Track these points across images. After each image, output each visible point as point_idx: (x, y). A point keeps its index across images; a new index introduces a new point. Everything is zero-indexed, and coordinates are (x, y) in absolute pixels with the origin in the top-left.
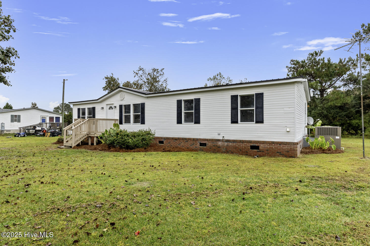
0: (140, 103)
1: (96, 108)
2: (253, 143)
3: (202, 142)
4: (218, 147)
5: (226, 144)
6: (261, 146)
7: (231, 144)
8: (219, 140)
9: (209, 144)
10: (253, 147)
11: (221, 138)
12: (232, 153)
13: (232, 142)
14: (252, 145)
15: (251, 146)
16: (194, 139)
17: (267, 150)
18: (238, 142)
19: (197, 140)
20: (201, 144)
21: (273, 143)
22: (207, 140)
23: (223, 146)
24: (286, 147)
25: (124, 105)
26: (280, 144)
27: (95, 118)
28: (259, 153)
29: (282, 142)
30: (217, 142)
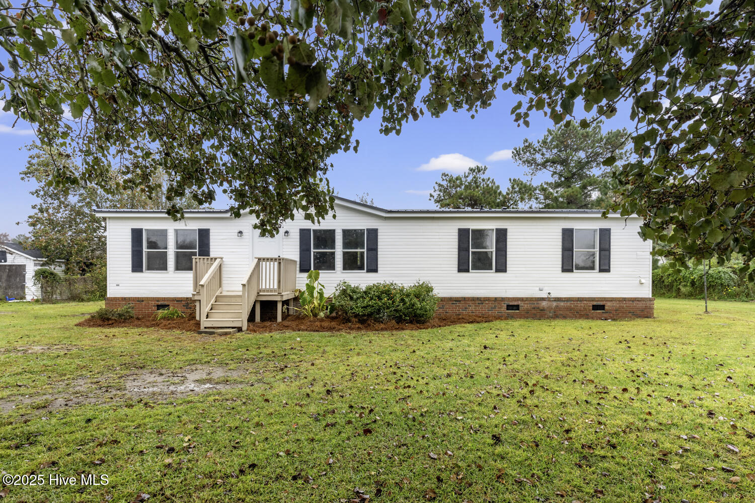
0: (365, 228)
1: (211, 231)
2: (598, 301)
3: (511, 304)
4: (542, 310)
5: (555, 304)
6: (608, 306)
7: (562, 304)
8: (543, 299)
9: (524, 306)
10: (596, 308)
11: (545, 296)
12: (565, 317)
13: (564, 301)
14: (595, 303)
15: (593, 306)
16: (496, 299)
17: (616, 310)
18: (573, 301)
19: (503, 299)
20: (509, 307)
21: (624, 299)
22: (522, 299)
23: (550, 308)
24: (640, 305)
25: (314, 230)
26: (633, 301)
27: (209, 255)
28: (605, 315)
29: (636, 298)
30: (539, 302)
